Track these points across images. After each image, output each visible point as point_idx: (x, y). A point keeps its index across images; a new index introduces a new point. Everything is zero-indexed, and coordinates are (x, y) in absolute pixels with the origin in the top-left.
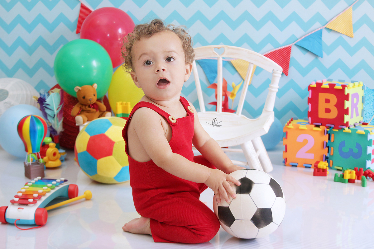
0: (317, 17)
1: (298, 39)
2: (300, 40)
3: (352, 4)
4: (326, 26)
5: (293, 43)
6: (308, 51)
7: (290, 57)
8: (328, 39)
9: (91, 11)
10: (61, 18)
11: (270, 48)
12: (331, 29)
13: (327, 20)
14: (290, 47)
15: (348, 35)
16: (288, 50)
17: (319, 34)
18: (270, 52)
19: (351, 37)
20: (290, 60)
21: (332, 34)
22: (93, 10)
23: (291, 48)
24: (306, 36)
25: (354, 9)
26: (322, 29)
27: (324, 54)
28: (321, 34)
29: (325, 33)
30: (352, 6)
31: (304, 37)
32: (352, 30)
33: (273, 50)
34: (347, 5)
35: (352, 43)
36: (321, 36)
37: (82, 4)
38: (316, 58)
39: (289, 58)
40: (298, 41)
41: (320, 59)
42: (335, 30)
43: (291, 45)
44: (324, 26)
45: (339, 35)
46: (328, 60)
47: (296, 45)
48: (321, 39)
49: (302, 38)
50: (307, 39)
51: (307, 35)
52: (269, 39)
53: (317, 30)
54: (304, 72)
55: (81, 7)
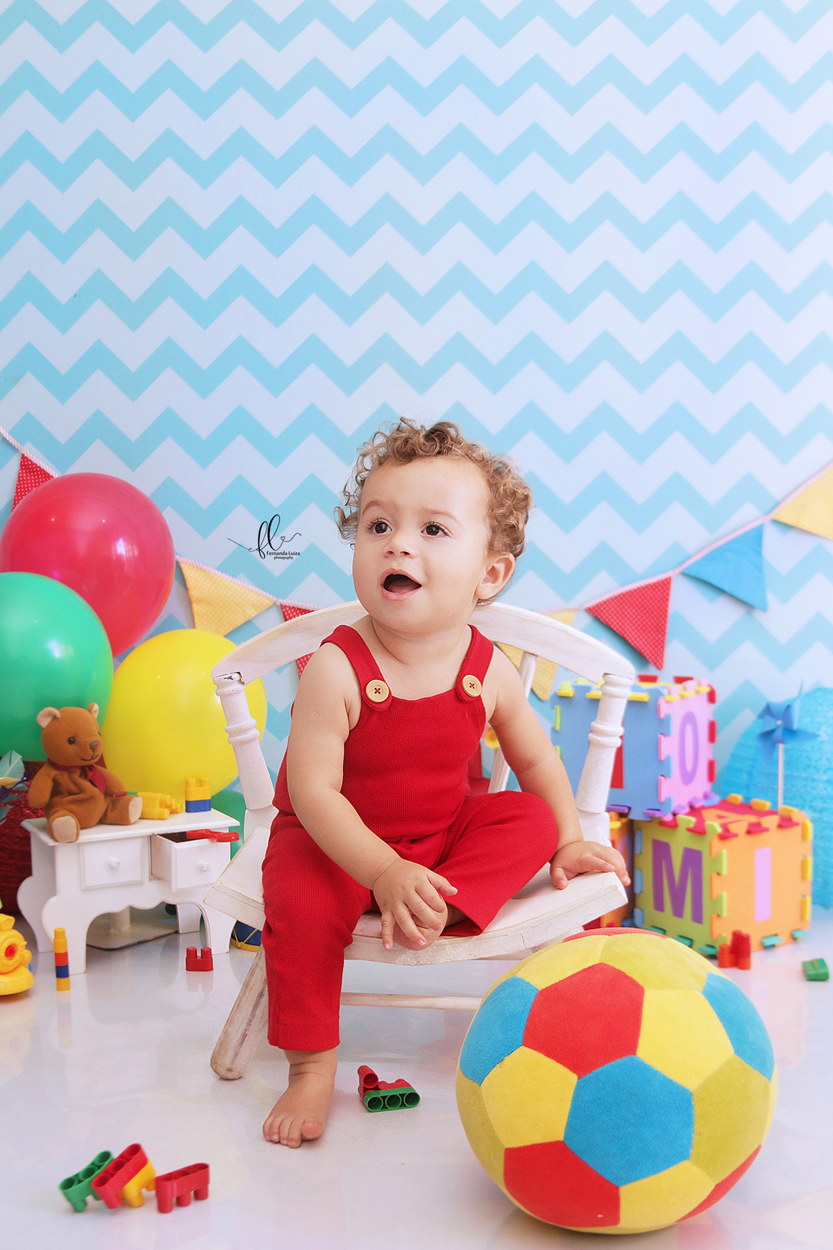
0: (748, 488)
1: (691, 558)
2: (697, 558)
4: (774, 515)
5: (677, 568)
6: (720, 591)
7: (667, 610)
8: (778, 550)
9: (47, 476)
11: (605, 587)
12: (789, 523)
13: (778, 497)
14: (667, 580)
16: (661, 590)
17: (755, 539)
18: (606, 597)
20: (669, 620)
21: (792, 540)
22: (55, 473)
23: (670, 583)
24: (716, 546)
26: (762, 525)
27: (772, 601)
28: (762, 538)
29: (772, 537)
31: (709, 550)
33: (616, 593)
36: (761, 545)
37: (23, 457)
38: (749, 613)
39: (666, 616)
40: (691, 562)
41: (758, 614)
42: (802, 526)
43: (671, 574)
44: (768, 514)
45: (814, 542)
46: (784, 619)
47: (686, 574)
48: (759, 553)
49: (704, 553)
50: (716, 556)
51: (719, 543)
52: (603, 557)
53: (747, 528)
54: (713, 656)
55: (21, 465)
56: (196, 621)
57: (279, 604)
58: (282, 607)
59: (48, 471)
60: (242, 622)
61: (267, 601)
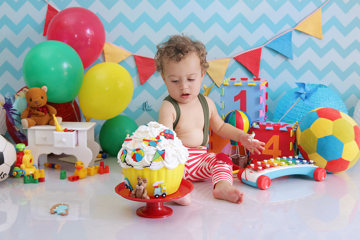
0: (287, 19)
1: (268, 42)
2: (270, 41)
3: (321, 6)
4: (295, 28)
5: (263, 45)
6: (277, 52)
7: (260, 59)
8: (297, 40)
9: (57, 12)
10: (28, 19)
11: (239, 51)
12: (300, 30)
13: (297, 22)
14: (260, 48)
15: (317, 37)
16: (258, 52)
17: (289, 36)
18: (240, 54)
19: (320, 39)
20: (260, 62)
21: (301, 36)
22: (59, 10)
23: (261, 50)
24: (276, 38)
25: (323, 12)
26: (291, 31)
27: (294, 56)
28: (291, 35)
29: (295, 35)
30: (321, 8)
31: (274, 39)
32: (322, 32)
33: (243, 53)
34: (316, 8)
35: (321, 44)
36: (291, 38)
37: (49, 5)
38: (286, 60)
39: (260, 61)
40: (268, 43)
41: (290, 60)
42: (304, 32)
43: (261, 47)
44: (294, 28)
45: (308, 37)
46: (297, 62)
47: (266, 47)
48: (291, 40)
49: (273, 40)
50: (276, 40)
51: (278, 37)
52: (240, 41)
53: (287, 32)
54: (275, 73)
55: (48, 8)
56: (106, 60)
57: (133, 55)
58: (134, 56)
59: (57, 10)
60: (121, 61)
61: (129, 54)
